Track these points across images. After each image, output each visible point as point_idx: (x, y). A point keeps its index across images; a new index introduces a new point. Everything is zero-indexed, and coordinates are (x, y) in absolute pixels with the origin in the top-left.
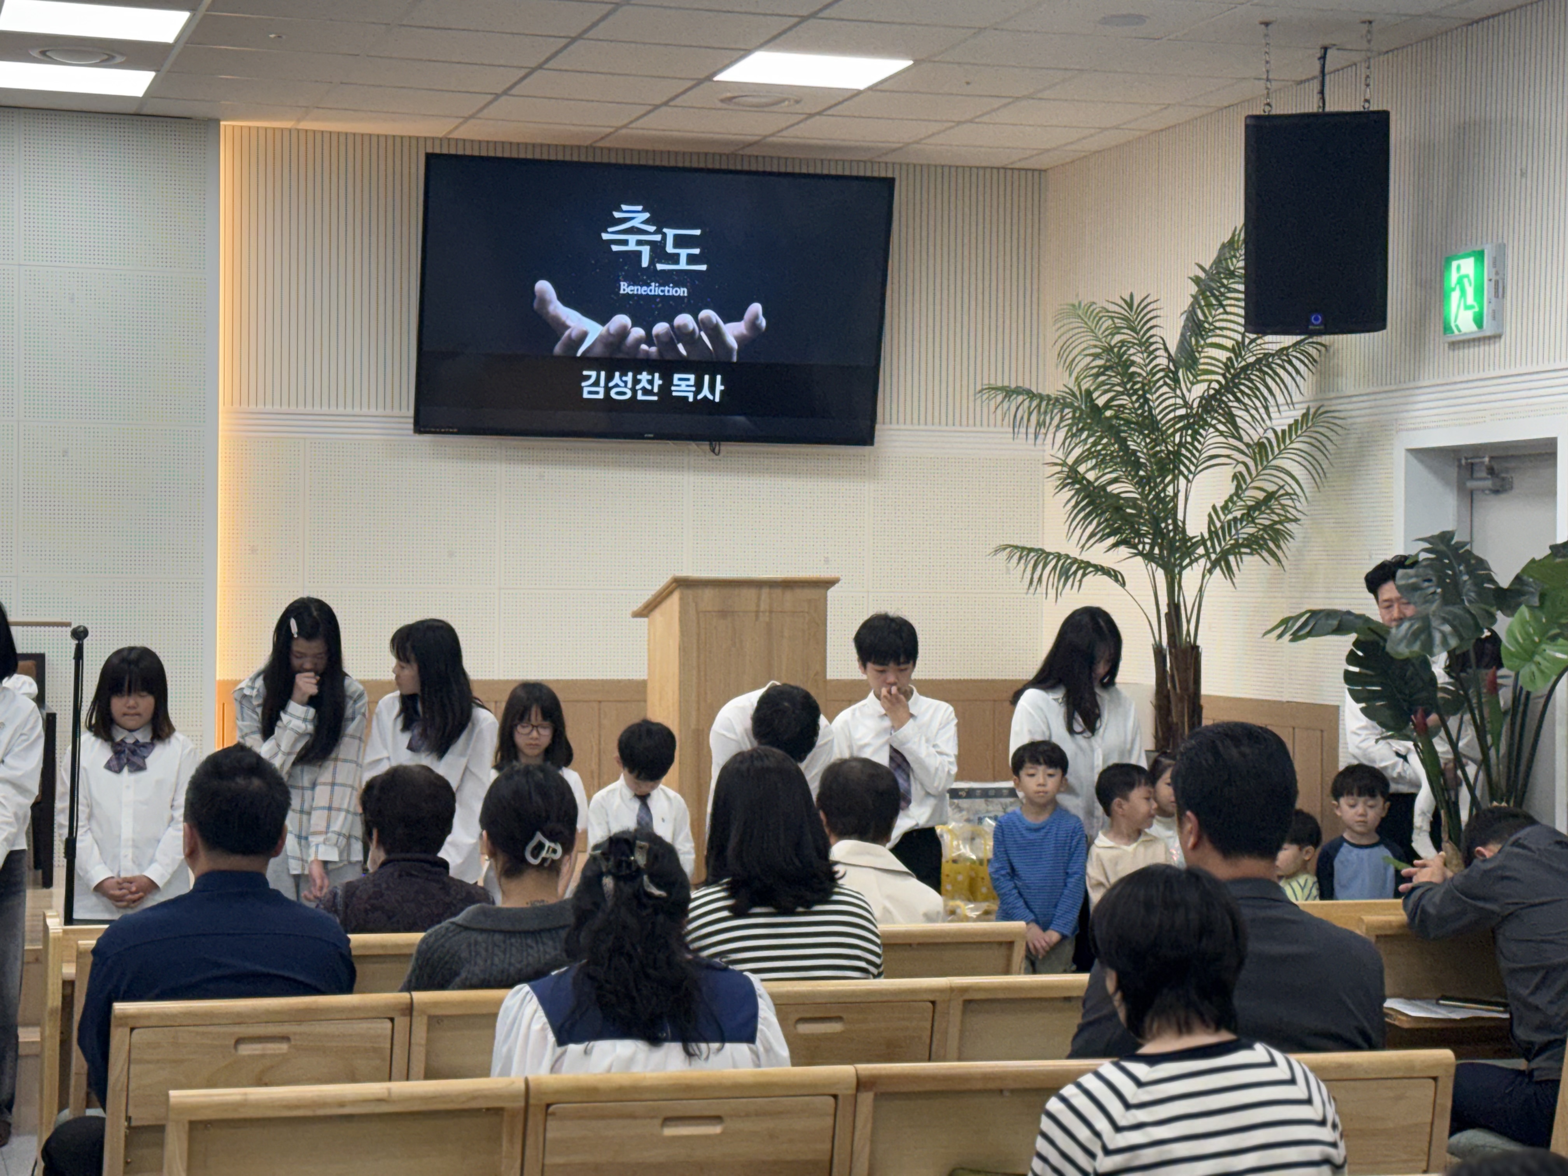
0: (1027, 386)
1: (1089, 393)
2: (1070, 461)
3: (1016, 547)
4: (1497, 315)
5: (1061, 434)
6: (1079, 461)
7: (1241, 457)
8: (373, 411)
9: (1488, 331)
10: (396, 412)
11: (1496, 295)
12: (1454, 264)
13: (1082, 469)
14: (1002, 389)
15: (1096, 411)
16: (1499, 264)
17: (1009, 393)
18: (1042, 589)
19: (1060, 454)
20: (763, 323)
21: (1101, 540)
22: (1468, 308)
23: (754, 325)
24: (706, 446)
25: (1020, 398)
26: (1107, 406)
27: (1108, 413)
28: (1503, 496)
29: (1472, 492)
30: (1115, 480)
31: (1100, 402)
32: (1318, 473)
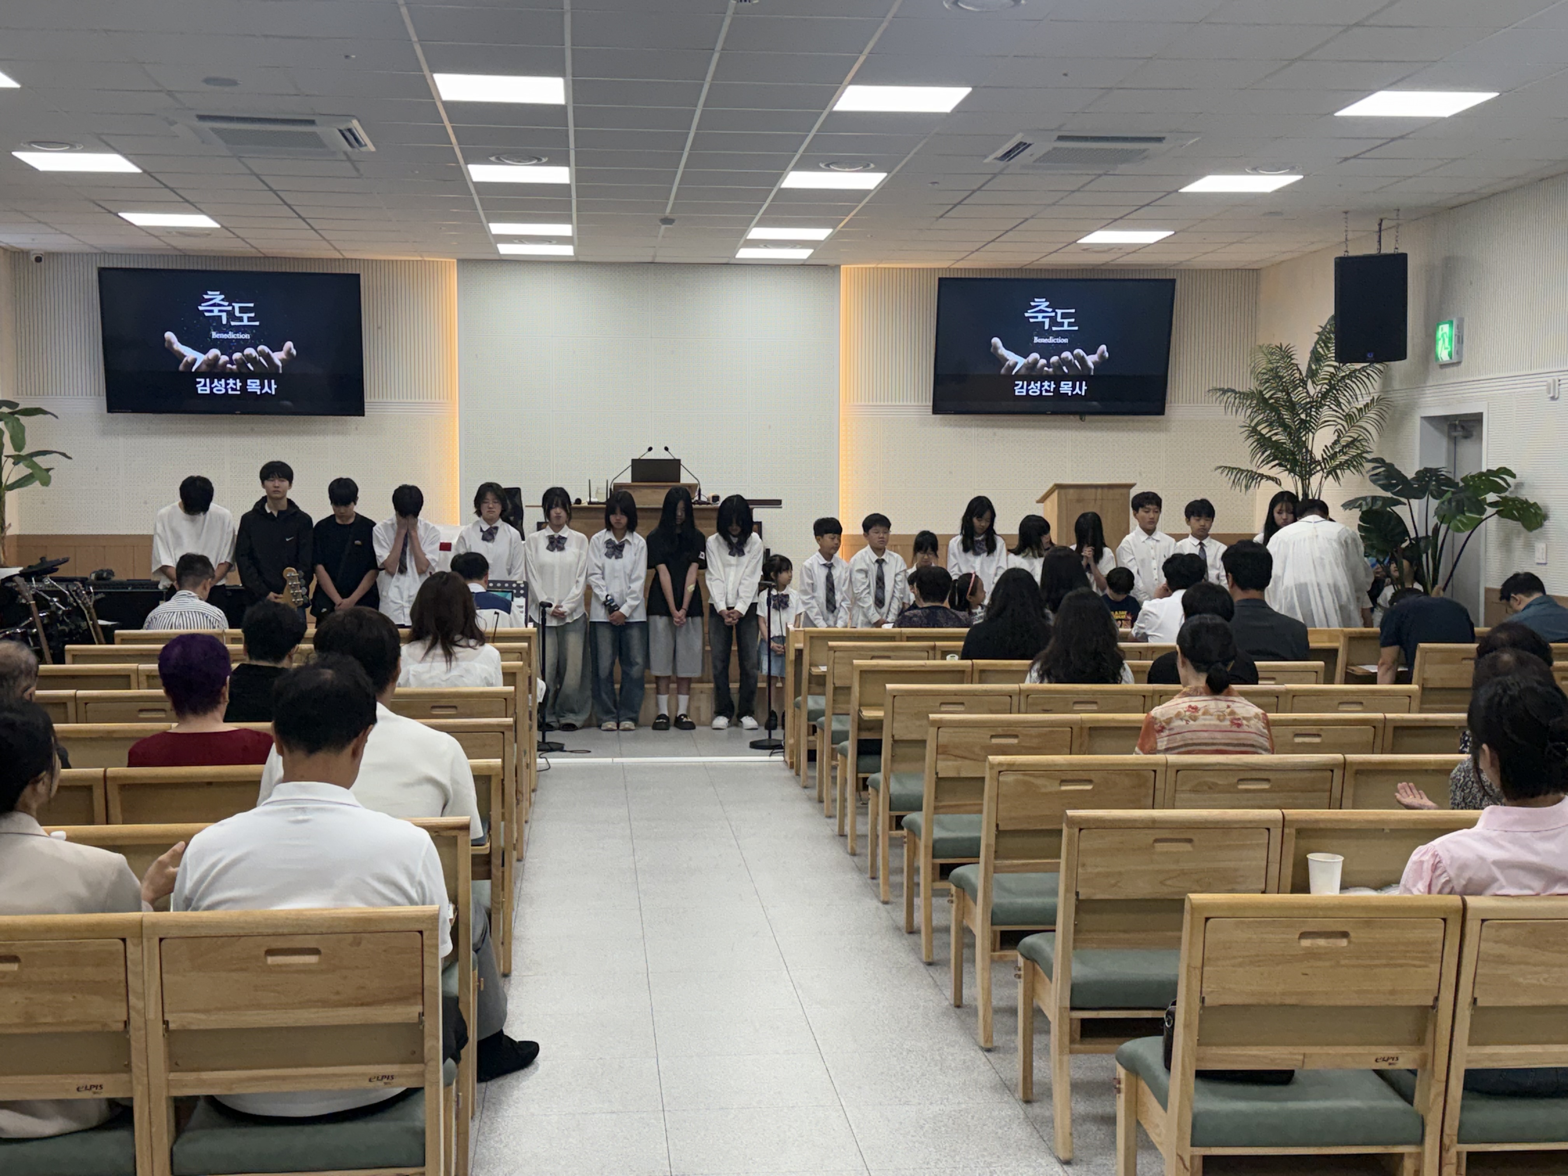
0: (1233, 388)
1: (1261, 392)
2: (1253, 424)
3: (1226, 467)
4: (1459, 352)
5: (1249, 411)
6: (1258, 424)
7: (1339, 421)
8: (913, 403)
9: (1455, 360)
10: (924, 404)
11: (1458, 342)
12: (1440, 327)
13: (1259, 428)
14: (1220, 390)
15: (1265, 401)
16: (1460, 328)
17: (1224, 391)
18: (1238, 488)
19: (1248, 421)
20: (1107, 355)
21: (1267, 463)
22: (1446, 348)
23: (1102, 356)
24: (1078, 417)
25: (1229, 394)
26: (1271, 398)
27: (1272, 401)
28: (1469, 440)
29: (1455, 438)
30: (1276, 434)
31: (1267, 396)
32: (1380, 428)
